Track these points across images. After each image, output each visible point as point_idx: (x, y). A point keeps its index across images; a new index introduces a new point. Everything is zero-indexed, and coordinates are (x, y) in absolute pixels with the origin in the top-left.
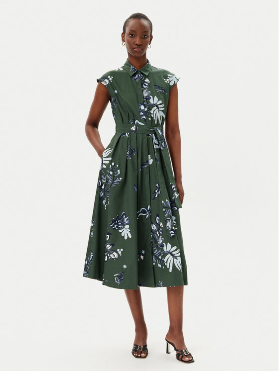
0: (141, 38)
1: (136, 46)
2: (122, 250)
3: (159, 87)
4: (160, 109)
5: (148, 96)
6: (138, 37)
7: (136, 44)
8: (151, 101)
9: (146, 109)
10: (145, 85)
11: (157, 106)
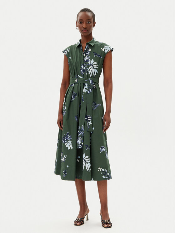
0: (86, 23)
1: (83, 29)
2: (66, 156)
3: (96, 54)
4: (95, 68)
5: (88, 59)
6: (84, 23)
7: (83, 28)
8: (89, 63)
9: (85, 68)
10: (88, 53)
11: (93, 66)
